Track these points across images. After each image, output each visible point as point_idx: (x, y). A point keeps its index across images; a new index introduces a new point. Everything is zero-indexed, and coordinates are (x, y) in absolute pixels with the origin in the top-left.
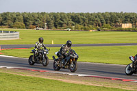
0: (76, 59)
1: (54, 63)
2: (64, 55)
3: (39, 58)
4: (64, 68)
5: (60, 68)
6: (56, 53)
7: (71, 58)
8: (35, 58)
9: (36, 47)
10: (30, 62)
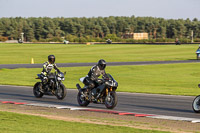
0: (115, 88)
1: (80, 94)
2: (94, 82)
3: (51, 88)
4: (95, 102)
5: (88, 102)
6: (82, 79)
7: (107, 86)
8: (44, 87)
9: (44, 71)
10: (35, 93)
